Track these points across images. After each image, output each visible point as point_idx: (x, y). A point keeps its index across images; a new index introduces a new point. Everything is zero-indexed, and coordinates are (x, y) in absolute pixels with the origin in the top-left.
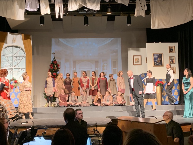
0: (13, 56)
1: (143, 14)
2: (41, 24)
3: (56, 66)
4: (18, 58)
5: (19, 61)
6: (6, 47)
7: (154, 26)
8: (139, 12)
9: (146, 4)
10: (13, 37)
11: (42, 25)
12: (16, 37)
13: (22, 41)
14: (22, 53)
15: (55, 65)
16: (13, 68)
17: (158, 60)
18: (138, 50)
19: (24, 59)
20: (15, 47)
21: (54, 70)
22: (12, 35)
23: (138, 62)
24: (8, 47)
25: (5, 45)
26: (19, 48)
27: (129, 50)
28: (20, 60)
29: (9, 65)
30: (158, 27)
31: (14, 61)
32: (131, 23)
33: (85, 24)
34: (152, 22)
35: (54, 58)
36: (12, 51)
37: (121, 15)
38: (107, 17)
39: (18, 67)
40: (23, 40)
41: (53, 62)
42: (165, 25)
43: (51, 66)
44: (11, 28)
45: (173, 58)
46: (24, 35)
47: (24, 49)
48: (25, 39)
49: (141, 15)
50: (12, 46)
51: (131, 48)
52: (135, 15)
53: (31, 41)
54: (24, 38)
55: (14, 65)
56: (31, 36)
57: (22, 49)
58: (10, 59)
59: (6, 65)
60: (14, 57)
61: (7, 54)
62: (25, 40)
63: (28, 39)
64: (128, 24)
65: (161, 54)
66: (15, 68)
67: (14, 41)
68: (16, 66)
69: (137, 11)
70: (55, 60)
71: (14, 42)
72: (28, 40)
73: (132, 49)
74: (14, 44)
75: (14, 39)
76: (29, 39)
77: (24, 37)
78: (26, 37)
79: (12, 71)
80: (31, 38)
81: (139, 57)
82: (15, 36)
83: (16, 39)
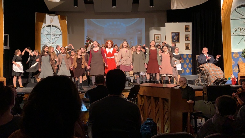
0: (51, 34)
2: (74, 6)
4: (56, 36)
5: (56, 39)
6: (45, 27)
7: (173, 7)
10: (51, 19)
11: (76, 7)
12: (53, 18)
13: (59, 21)
14: (59, 32)
16: (52, 44)
17: (176, 37)
18: (159, 30)
19: (61, 37)
20: (53, 26)
22: (50, 16)
23: (158, 39)
24: (47, 26)
25: (44, 25)
26: (57, 27)
27: (152, 29)
29: (48, 42)
30: (176, 8)
31: (52, 39)
32: (153, 5)
33: (113, 6)
34: (172, 4)
36: (50, 30)
39: (56, 44)
42: (182, 6)
44: (49, 10)
46: (60, 16)
47: (60, 28)
50: (50, 26)
53: (67, 21)
54: (60, 19)
55: (52, 42)
58: (49, 37)
59: (45, 42)
60: (52, 36)
61: (46, 33)
62: (62, 21)
64: (150, 6)
65: (178, 33)
67: (51, 22)
68: (54, 43)
72: (64, 20)
73: (154, 29)
74: (52, 24)
77: (60, 17)
78: (62, 18)
81: (159, 36)
82: (52, 17)
83: (54, 20)
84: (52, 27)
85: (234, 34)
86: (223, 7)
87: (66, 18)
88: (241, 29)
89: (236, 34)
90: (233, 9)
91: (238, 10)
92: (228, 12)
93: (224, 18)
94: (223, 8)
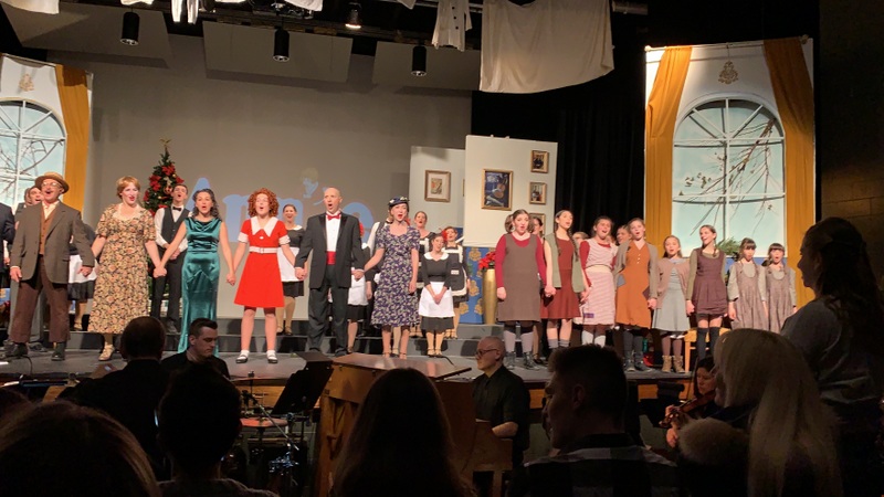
0: (19, 136)
1: (457, 41)
2: (125, 36)
3: (169, 182)
4: (38, 146)
5: (39, 156)
7: (489, 82)
8: (447, 34)
9: (471, 13)
10: (24, 70)
11: (131, 41)
12: (34, 73)
13: (56, 88)
14: (53, 131)
15: (166, 179)
16: (18, 175)
17: (498, 189)
18: (442, 156)
19: (61, 149)
20: (29, 105)
21: (165, 195)
22: (21, 66)
23: (439, 191)
24: (4, 104)
26: (46, 111)
27: (416, 152)
28: (44, 154)
29: (4, 165)
30: (499, 88)
31: (21, 153)
32: (423, 69)
33: (276, 54)
34: (485, 71)
35: (167, 155)
36: (16, 121)
37: (396, 38)
38: (351, 40)
40: (59, 84)
41: (160, 168)
42: (520, 83)
43: (152, 179)
44: (21, 40)
45: (541, 189)
46: (64, 69)
47: (60, 114)
48: (66, 85)
49: (450, 43)
50: (19, 103)
51: (419, 148)
52: (435, 41)
53: (90, 93)
54: (62, 79)
55: (21, 166)
56: (88, 77)
57: (53, 116)
58: (8, 145)
60: (21, 139)
62: (68, 88)
63: (78, 84)
64: (415, 69)
65: (508, 174)
66: (22, 176)
67: (24, 86)
68: (29, 172)
69: (441, 29)
70: (170, 163)
71: (26, 90)
72: (77, 86)
73: (424, 151)
74: (26, 96)
75: (26, 80)
76: (82, 85)
77: (65, 75)
78: (70, 78)
79: (11, 188)
80: (90, 83)
81: (444, 178)
82: (29, 69)
83: (34, 81)
84: (24, 108)
85: (681, 194)
86: (650, 100)
87: (90, 78)
88: (705, 182)
89: (689, 194)
90: (682, 110)
91: (698, 115)
92: (666, 120)
93: (652, 139)
94: (652, 104)
